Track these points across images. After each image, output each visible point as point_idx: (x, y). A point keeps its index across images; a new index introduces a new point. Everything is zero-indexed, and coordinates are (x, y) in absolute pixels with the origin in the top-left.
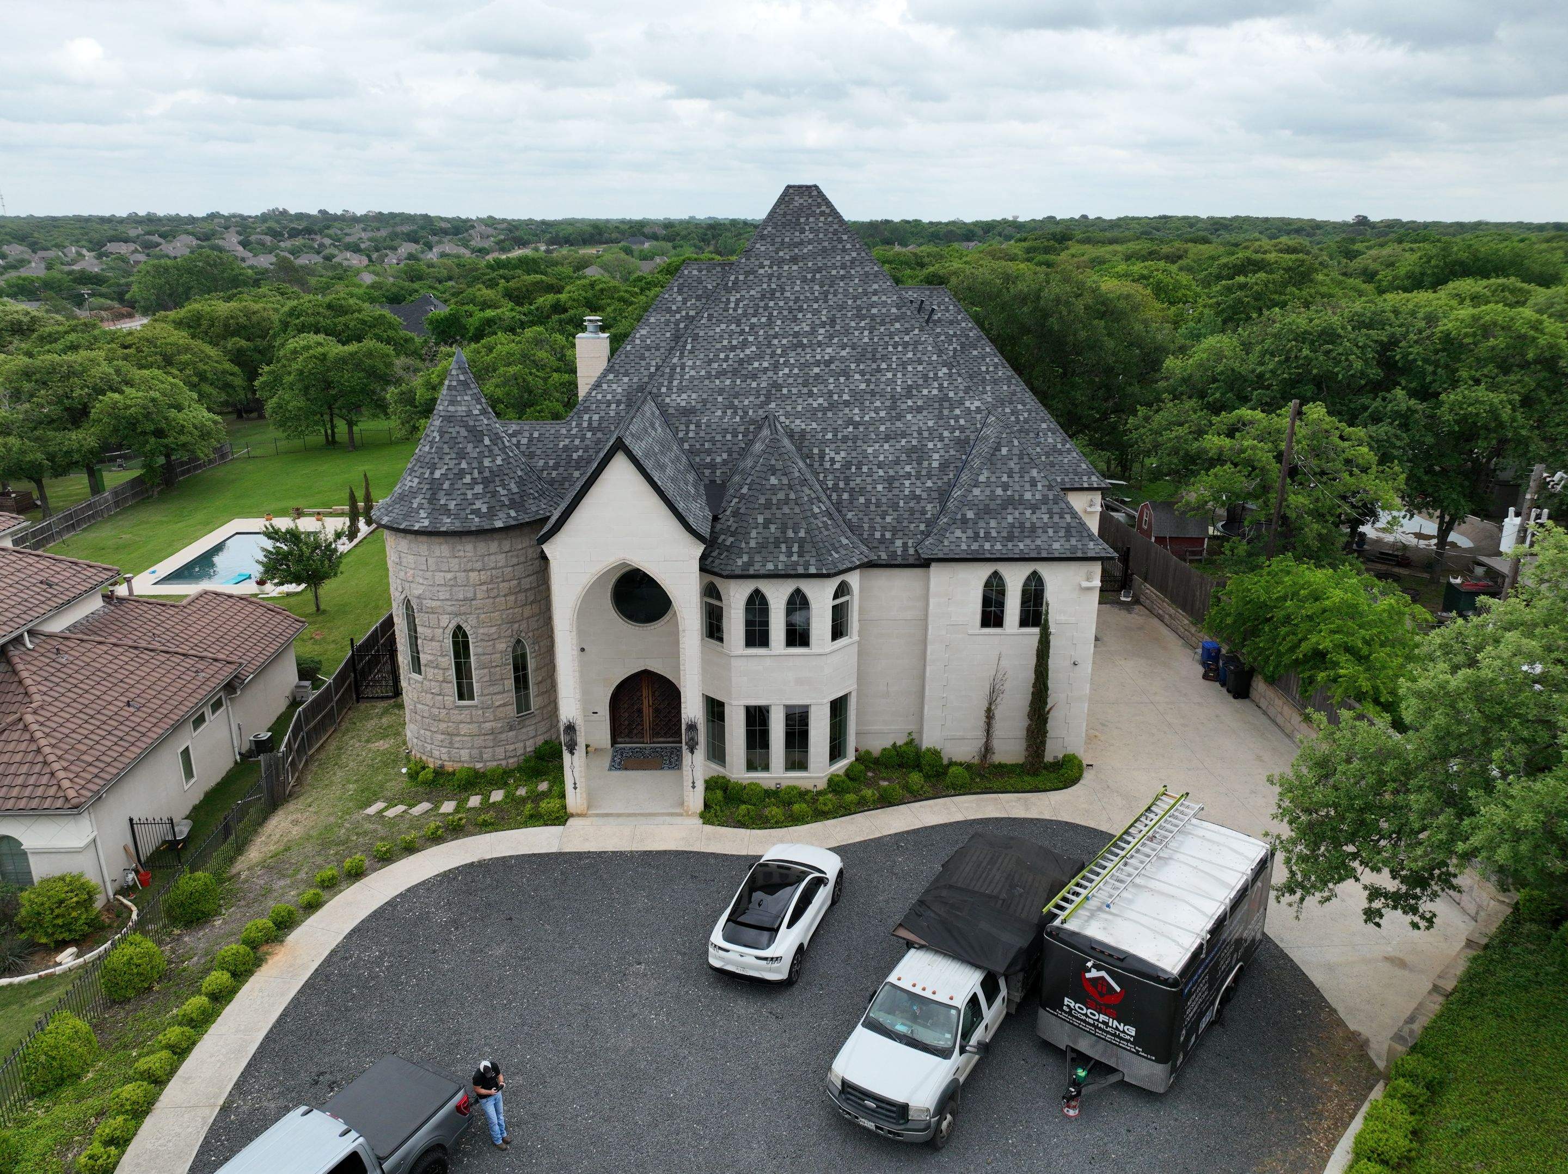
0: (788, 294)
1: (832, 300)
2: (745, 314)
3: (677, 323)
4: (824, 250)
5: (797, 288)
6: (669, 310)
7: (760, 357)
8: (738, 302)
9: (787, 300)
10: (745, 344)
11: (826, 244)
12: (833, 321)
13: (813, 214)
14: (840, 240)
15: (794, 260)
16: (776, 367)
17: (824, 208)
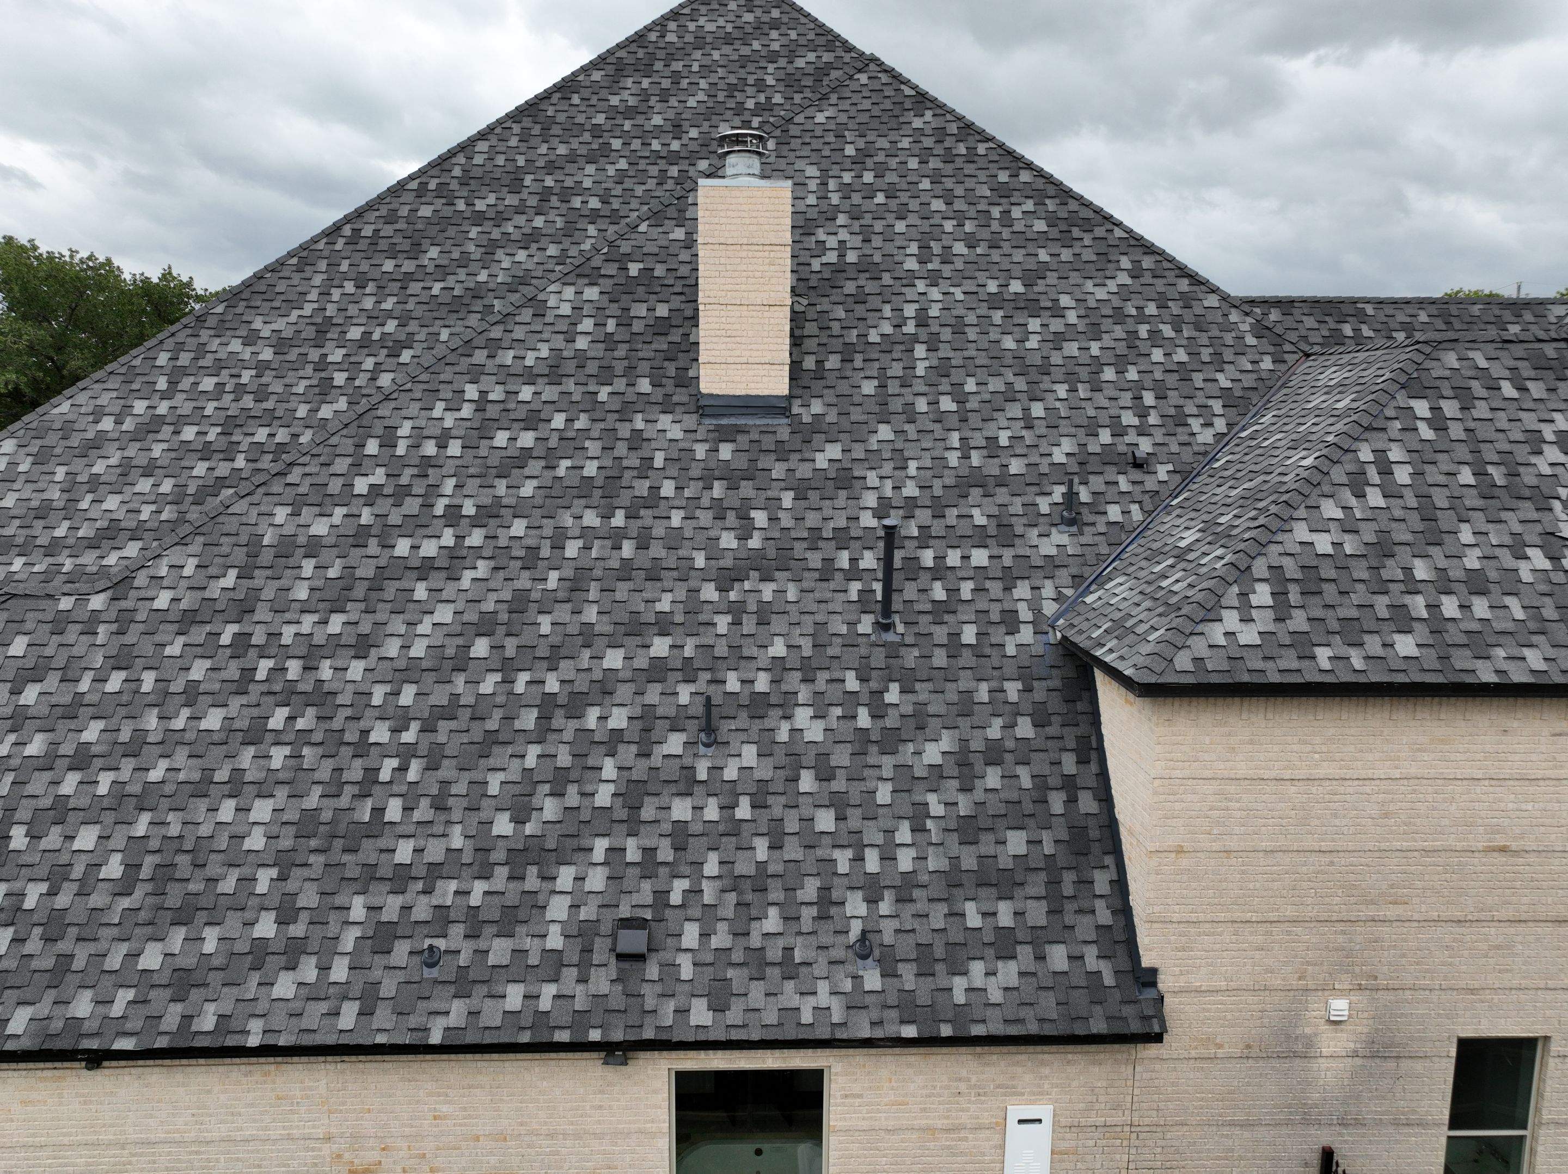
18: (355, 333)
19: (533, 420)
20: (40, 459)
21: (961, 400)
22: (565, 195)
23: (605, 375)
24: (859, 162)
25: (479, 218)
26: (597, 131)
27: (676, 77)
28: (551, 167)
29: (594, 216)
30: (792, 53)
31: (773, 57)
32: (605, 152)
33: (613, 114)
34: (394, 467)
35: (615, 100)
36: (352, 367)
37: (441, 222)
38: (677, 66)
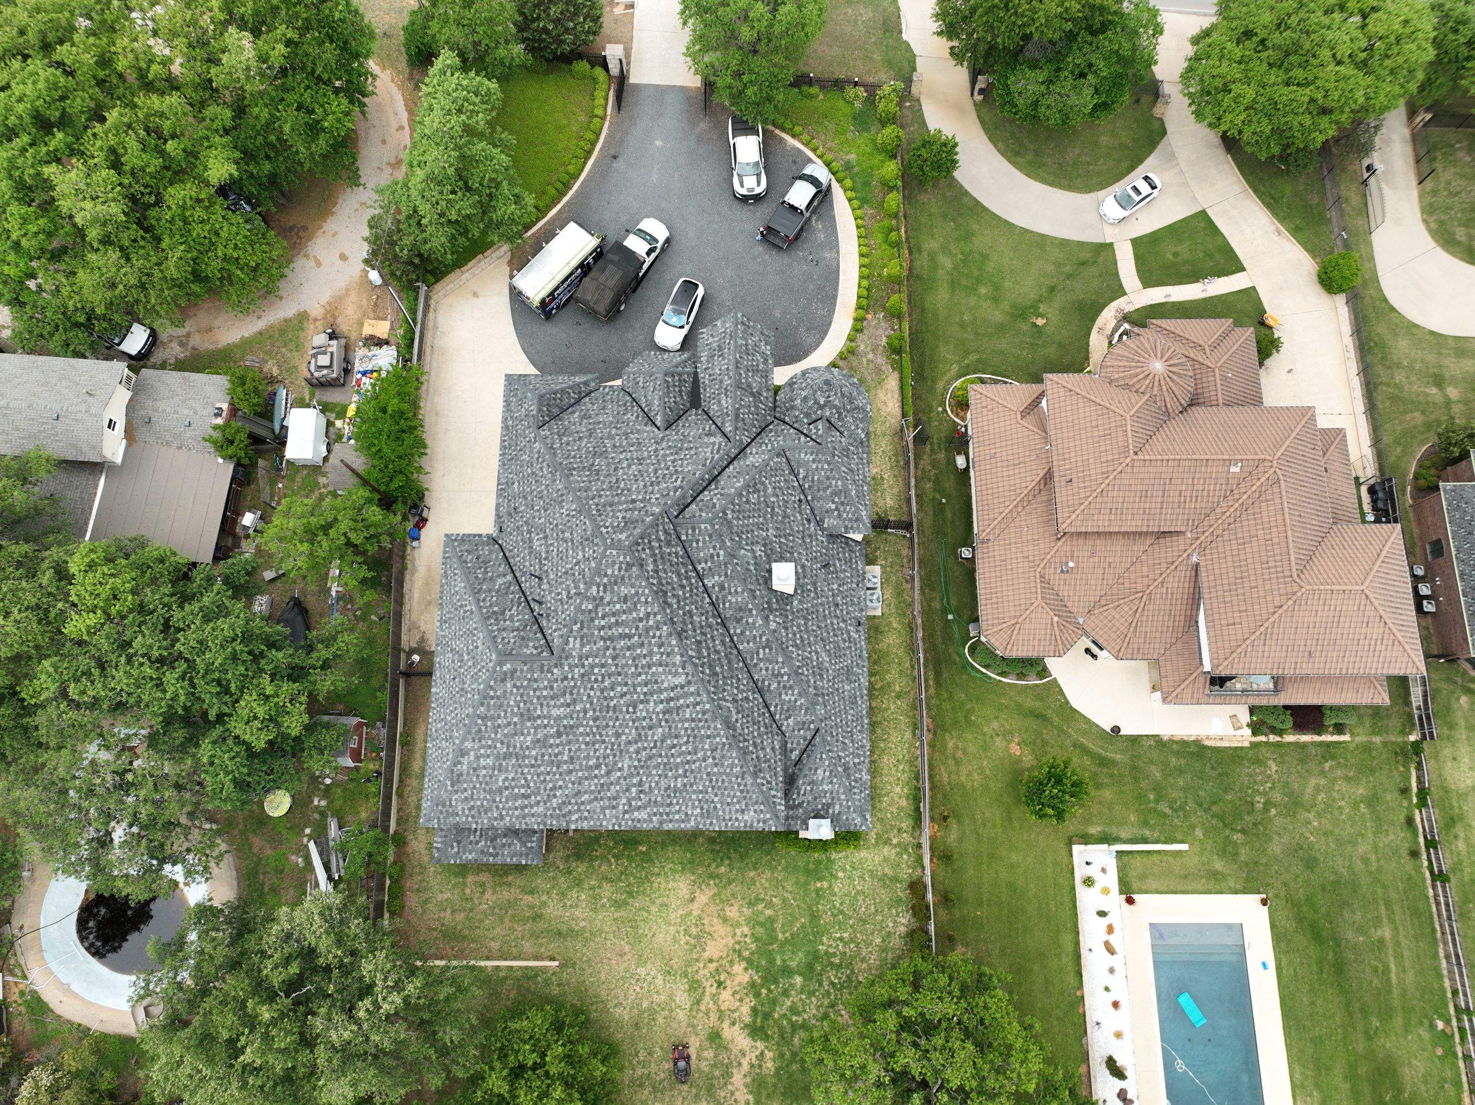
0: (642, 484)
1: (614, 479)
2: (672, 475)
3: (716, 488)
4: (611, 506)
5: (635, 486)
6: (722, 495)
7: (664, 455)
8: (676, 481)
9: (643, 480)
10: (673, 462)
11: (609, 509)
12: (616, 469)
13: (613, 527)
14: (598, 510)
15: (634, 501)
16: (656, 450)
17: (604, 531)
18: (735, 691)
19: (795, 635)
20: (760, 771)
21: (790, 535)
22: (702, 627)
23: (787, 616)
24: (740, 537)
25: (709, 655)
26: (684, 614)
27: (668, 583)
28: (695, 631)
29: (707, 619)
30: (659, 540)
31: (660, 547)
32: (690, 612)
33: (679, 608)
34: (803, 666)
35: (675, 606)
36: (743, 691)
37: (710, 666)
38: (664, 582)
